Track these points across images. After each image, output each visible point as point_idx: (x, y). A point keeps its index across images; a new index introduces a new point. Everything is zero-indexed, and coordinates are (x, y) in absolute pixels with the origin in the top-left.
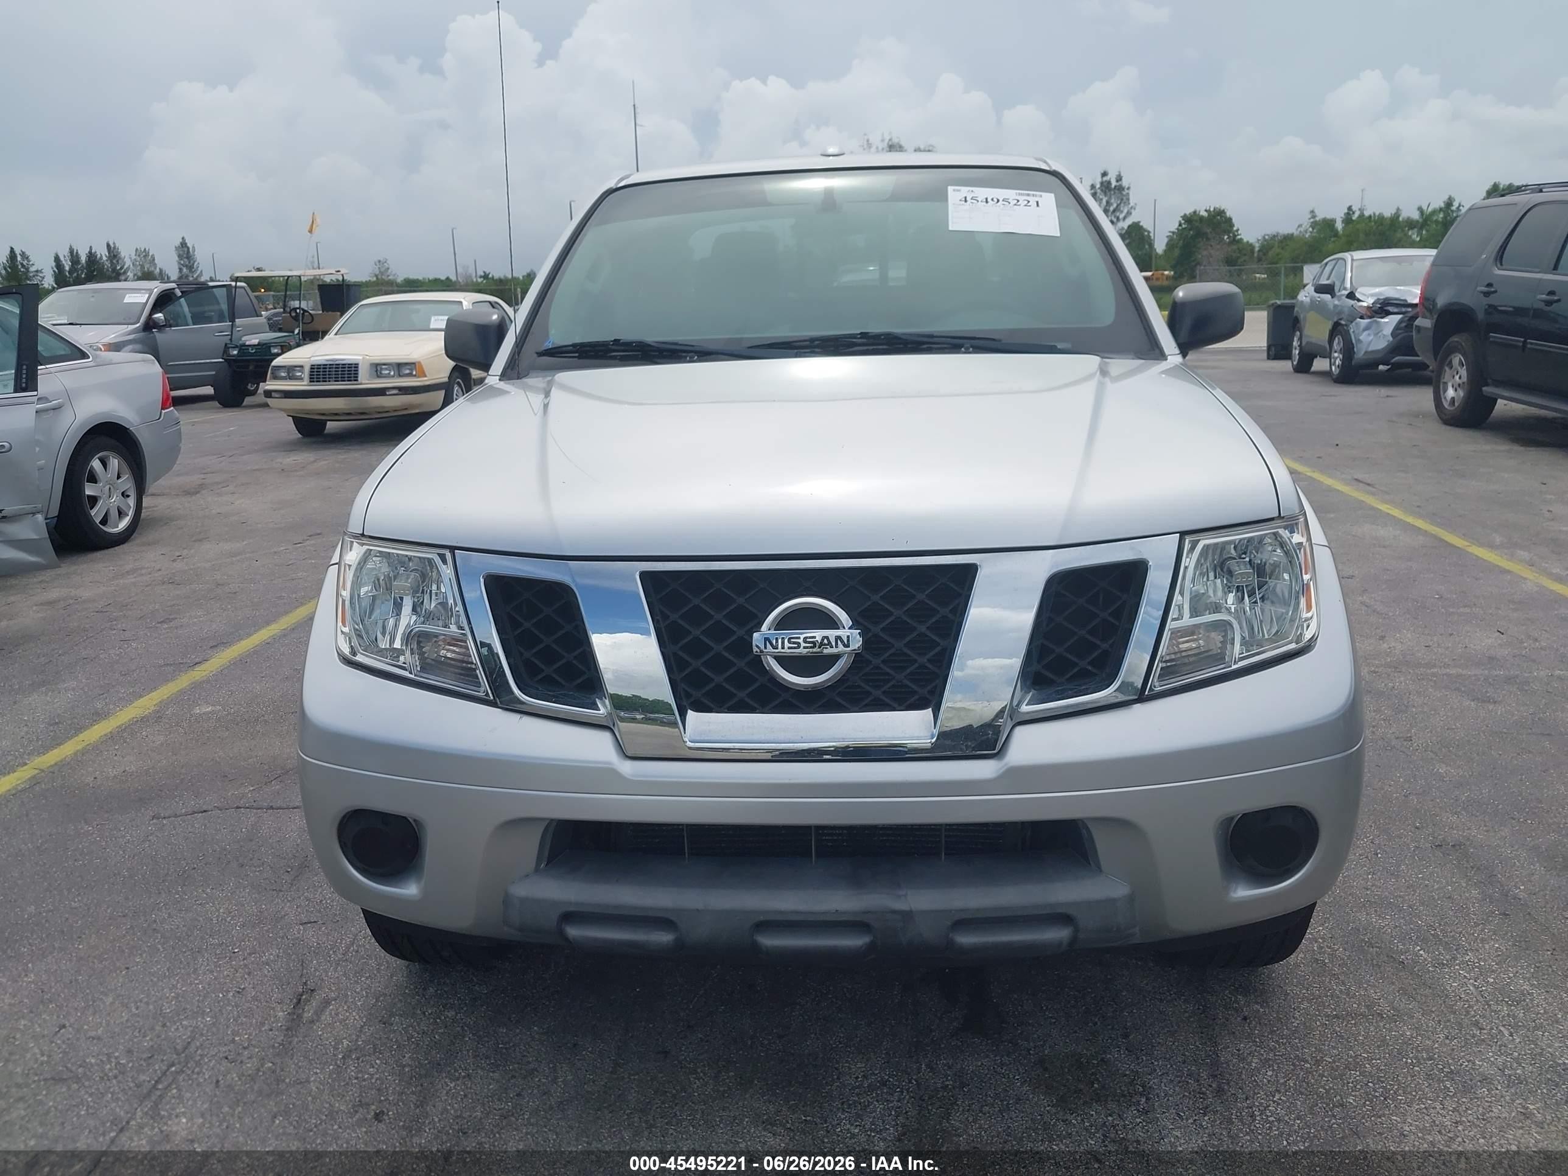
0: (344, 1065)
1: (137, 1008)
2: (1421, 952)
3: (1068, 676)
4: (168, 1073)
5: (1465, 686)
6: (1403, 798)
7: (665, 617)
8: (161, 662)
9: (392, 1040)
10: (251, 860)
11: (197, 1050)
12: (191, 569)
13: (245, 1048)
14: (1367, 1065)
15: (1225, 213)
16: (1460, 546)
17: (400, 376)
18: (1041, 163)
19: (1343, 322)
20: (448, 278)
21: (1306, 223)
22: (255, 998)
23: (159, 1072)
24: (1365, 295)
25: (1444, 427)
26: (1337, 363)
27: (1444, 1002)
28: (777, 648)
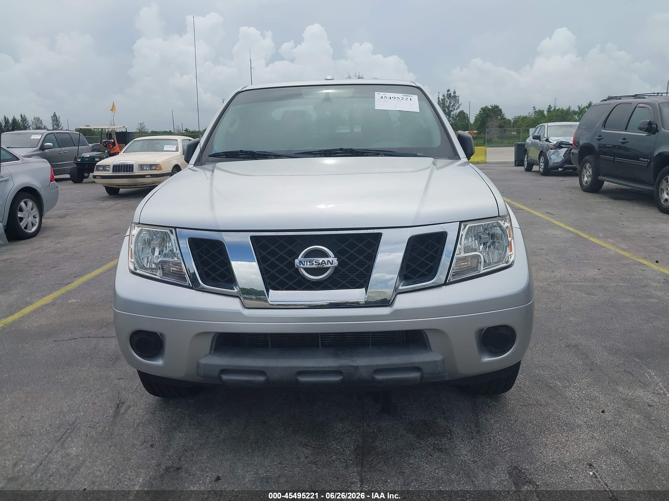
0: (137, 428)
1: (53, 410)
2: (558, 383)
3: (417, 276)
4: (67, 432)
5: (583, 289)
6: (556, 329)
7: (260, 254)
8: (53, 283)
9: (156, 420)
10: (96, 356)
11: (78, 424)
12: (64, 247)
13: (97, 423)
14: (534, 422)
15: (499, 107)
16: (586, 238)
17: (151, 170)
18: (412, 83)
19: (544, 151)
20: (170, 131)
21: (532, 111)
22: (100, 406)
23: (63, 432)
24: (553, 140)
25: (584, 193)
26: (542, 167)
27: (566, 400)
28: (305, 265)
